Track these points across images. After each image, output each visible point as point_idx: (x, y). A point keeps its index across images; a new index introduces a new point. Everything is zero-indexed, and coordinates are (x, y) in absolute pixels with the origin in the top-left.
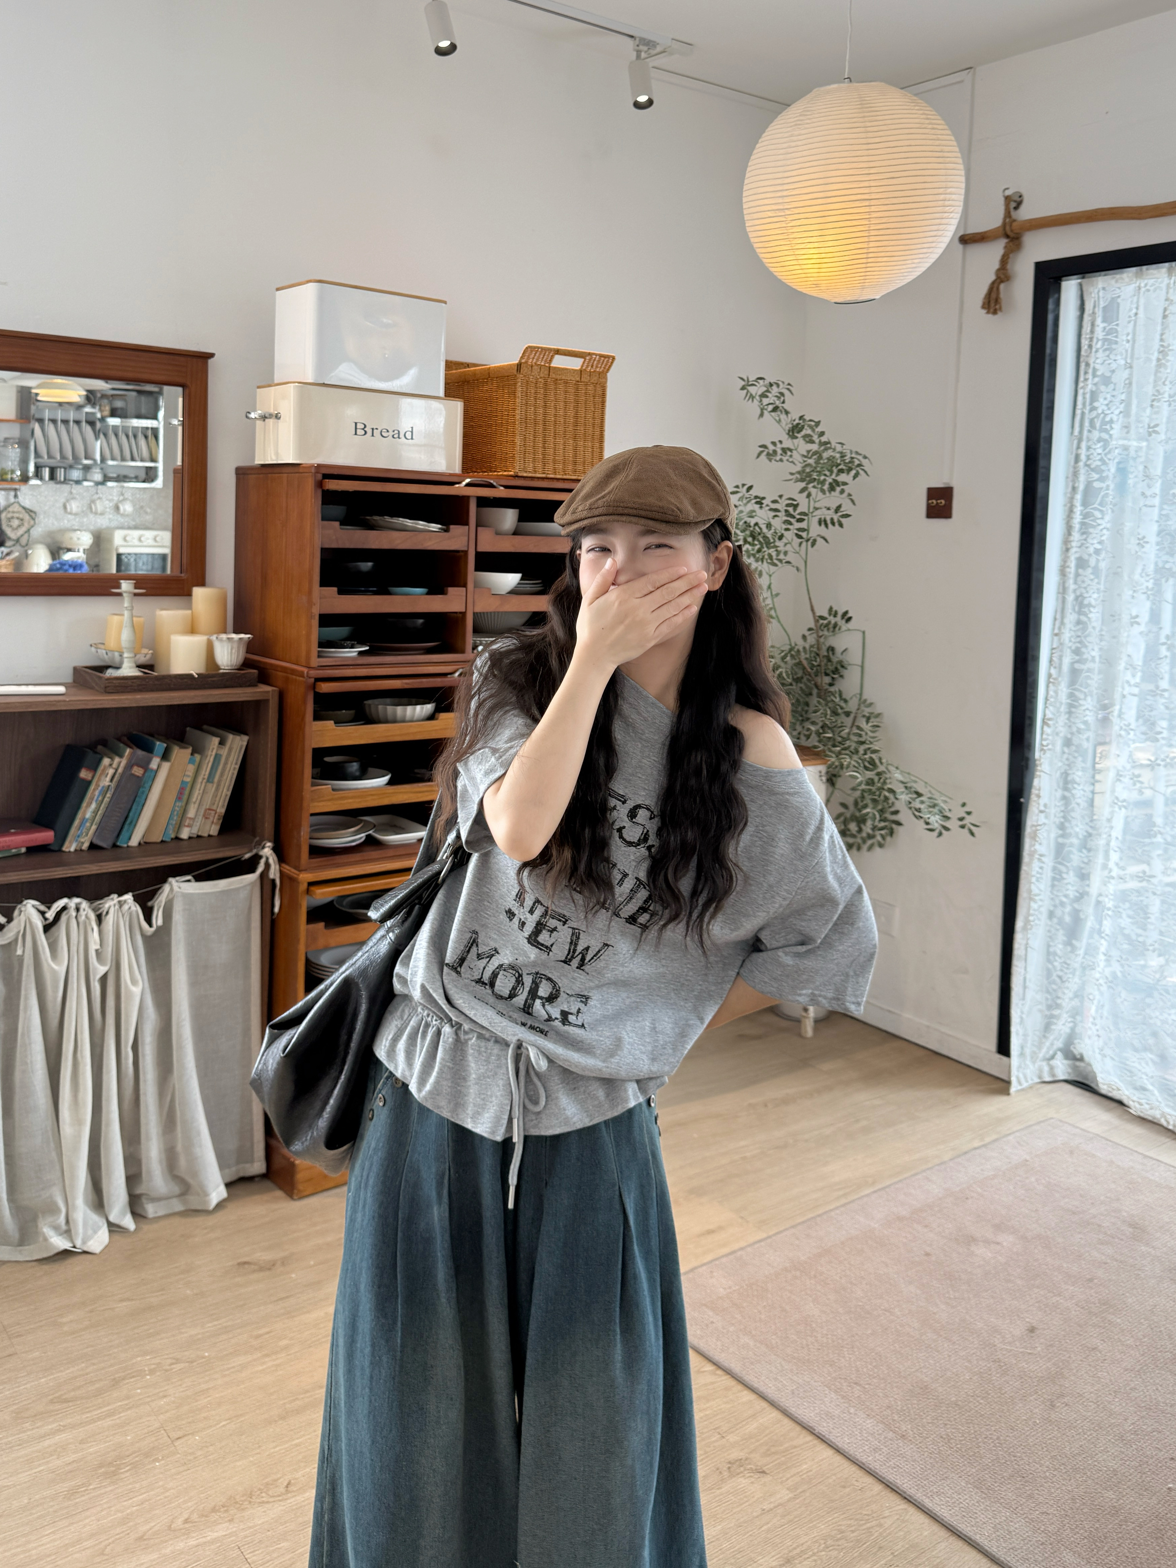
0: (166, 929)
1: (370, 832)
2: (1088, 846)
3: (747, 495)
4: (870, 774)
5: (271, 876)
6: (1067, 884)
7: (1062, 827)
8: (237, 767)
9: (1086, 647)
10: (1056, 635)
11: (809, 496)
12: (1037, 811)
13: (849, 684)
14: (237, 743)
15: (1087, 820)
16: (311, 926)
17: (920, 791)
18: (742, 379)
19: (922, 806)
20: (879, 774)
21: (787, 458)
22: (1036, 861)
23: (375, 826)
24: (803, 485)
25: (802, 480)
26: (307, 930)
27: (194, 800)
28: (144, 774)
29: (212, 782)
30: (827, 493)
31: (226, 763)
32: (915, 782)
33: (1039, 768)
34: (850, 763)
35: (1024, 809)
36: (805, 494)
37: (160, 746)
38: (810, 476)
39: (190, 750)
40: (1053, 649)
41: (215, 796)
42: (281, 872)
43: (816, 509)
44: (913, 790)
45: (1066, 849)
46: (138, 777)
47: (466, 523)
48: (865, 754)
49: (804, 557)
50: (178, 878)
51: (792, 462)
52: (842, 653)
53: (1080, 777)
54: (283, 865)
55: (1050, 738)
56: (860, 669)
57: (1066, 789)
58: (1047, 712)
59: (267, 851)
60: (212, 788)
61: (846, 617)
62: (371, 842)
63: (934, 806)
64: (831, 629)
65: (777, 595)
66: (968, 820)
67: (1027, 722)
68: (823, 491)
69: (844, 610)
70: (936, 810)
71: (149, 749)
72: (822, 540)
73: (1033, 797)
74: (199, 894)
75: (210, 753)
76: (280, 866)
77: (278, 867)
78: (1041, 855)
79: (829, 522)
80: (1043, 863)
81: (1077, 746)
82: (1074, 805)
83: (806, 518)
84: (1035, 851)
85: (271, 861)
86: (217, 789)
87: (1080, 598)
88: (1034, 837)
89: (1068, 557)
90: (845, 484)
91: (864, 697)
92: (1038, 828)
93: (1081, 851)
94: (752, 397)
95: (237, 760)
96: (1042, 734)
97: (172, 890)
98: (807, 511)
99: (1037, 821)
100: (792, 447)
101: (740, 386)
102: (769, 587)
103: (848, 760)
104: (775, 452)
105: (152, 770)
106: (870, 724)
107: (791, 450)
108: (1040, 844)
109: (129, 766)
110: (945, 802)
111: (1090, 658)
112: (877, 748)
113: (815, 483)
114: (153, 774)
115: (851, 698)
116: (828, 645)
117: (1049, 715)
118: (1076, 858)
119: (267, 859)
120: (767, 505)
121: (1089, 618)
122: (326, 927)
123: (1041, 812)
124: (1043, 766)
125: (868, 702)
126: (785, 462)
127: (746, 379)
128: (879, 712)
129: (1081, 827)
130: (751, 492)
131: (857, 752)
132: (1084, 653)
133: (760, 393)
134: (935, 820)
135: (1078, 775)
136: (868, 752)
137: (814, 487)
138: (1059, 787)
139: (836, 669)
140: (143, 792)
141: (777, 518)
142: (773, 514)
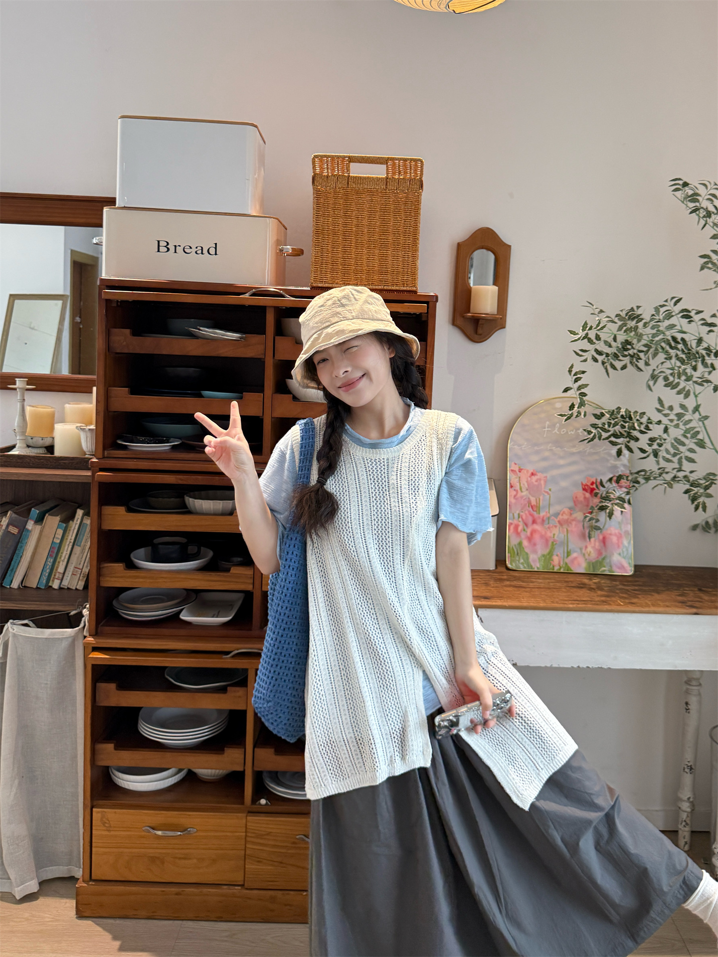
27: (62, 558)
28: (21, 534)
29: (80, 546)
39: (58, 518)
41: (81, 557)
46: (14, 534)
47: (263, 332)
50: (17, 621)
59: (86, 612)
60: (78, 551)
65: (706, 417)
86: (82, 552)
102: (696, 409)
105: (28, 530)
109: (9, 526)
114: (28, 533)
119: (85, 618)
120: (703, 319)
140: (21, 547)
141: (711, 334)
142: (708, 329)
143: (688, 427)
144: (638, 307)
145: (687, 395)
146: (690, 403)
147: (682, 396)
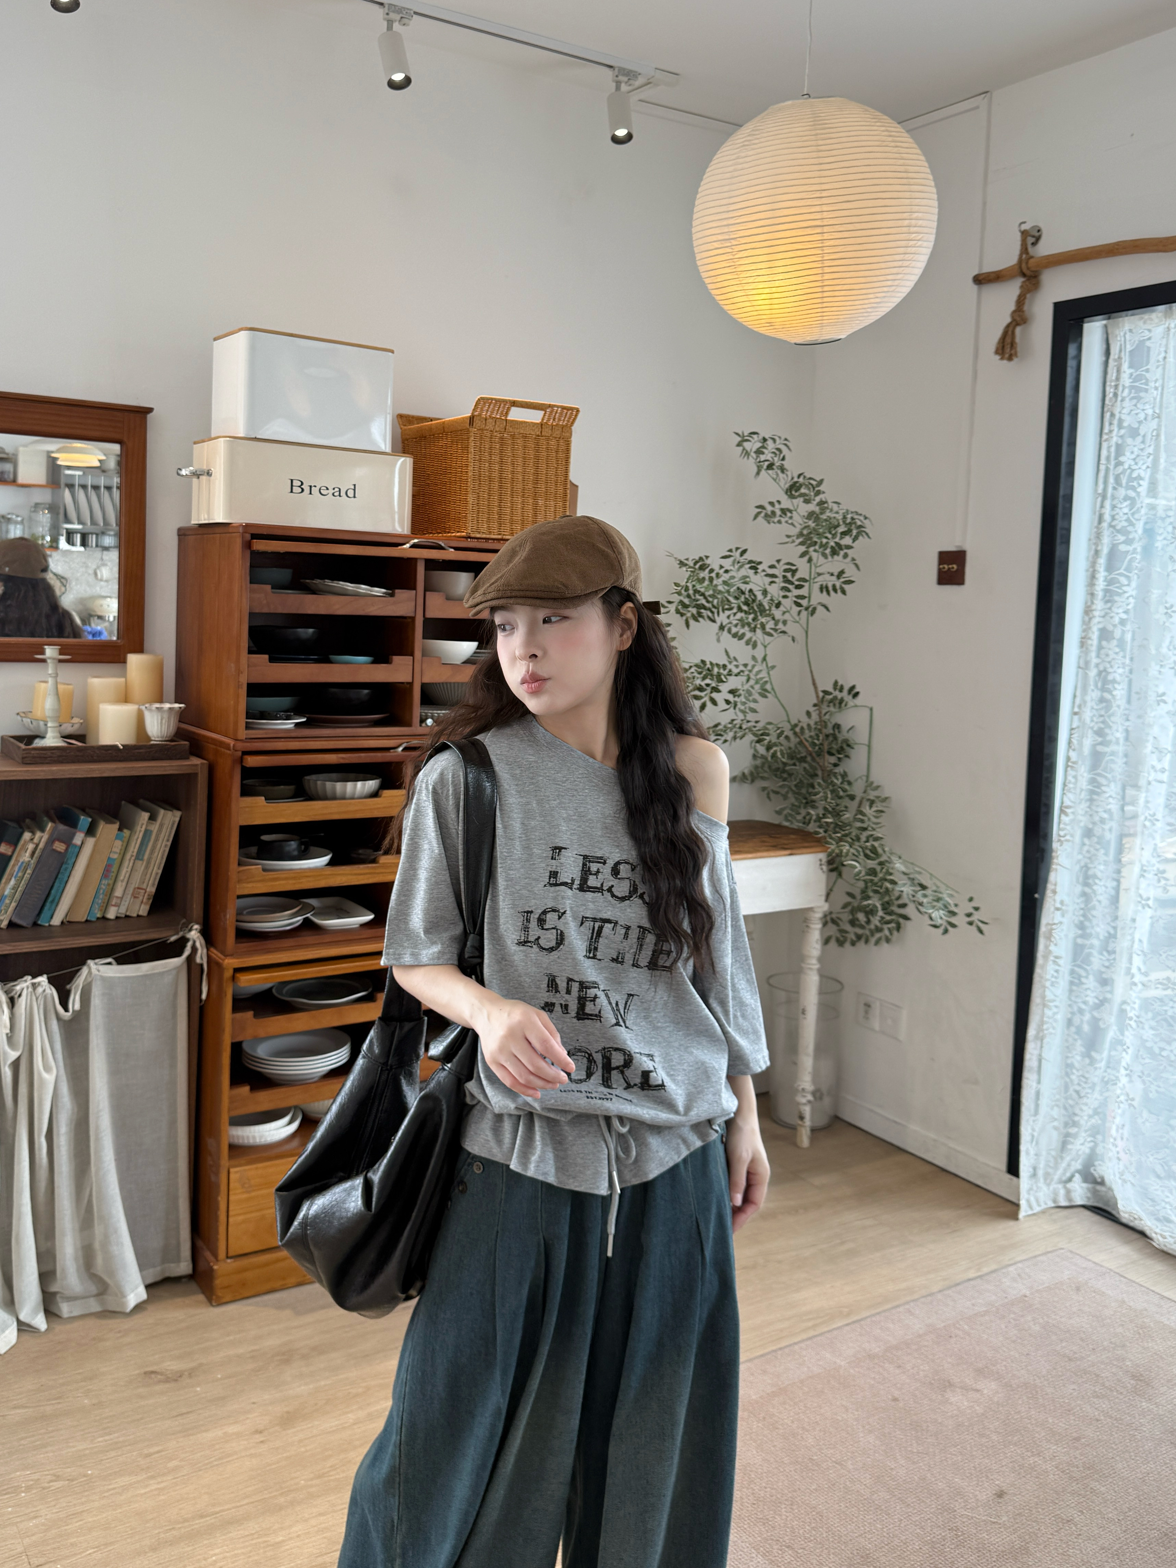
0: (83, 1015)
1: (308, 915)
2: (1110, 949)
3: (742, 559)
4: (871, 864)
5: (198, 960)
6: (1087, 989)
7: (1081, 926)
8: (169, 844)
9: (1110, 727)
10: (1076, 714)
11: (810, 560)
12: (1052, 909)
13: (855, 765)
14: (169, 819)
15: (1109, 919)
16: (239, 1015)
17: (925, 883)
18: (737, 434)
19: (925, 900)
20: (881, 864)
21: (787, 519)
22: (1051, 963)
23: (314, 908)
24: (803, 549)
25: (801, 544)
26: (233, 1020)
27: (122, 878)
28: (67, 850)
29: (142, 860)
30: (829, 557)
31: (157, 840)
32: (920, 873)
33: (1055, 861)
34: (848, 851)
35: (1038, 904)
36: (806, 558)
37: (84, 821)
38: (811, 539)
39: (117, 826)
40: (1072, 729)
41: (145, 874)
42: (209, 957)
43: (819, 574)
44: (916, 882)
45: (1086, 951)
46: (60, 853)
47: (414, 587)
48: (867, 841)
49: (805, 626)
50: (97, 961)
51: (792, 524)
52: (848, 731)
53: (1101, 872)
54: (212, 949)
55: (1068, 827)
56: (866, 748)
57: (1086, 884)
58: (1065, 799)
59: (194, 934)
60: (141, 866)
61: (853, 692)
62: (308, 926)
63: (938, 900)
64: (837, 705)
65: (773, 667)
66: (976, 917)
67: (1043, 809)
68: (825, 556)
69: (851, 685)
70: (939, 905)
71: (72, 823)
72: (823, 608)
73: (1049, 893)
74: (119, 978)
75: (139, 828)
76: (208, 950)
77: (205, 951)
78: (1057, 957)
79: (830, 589)
80: (1059, 965)
81: (1099, 838)
82: (1095, 902)
83: (806, 584)
84: (1050, 952)
85: (198, 945)
86: (147, 867)
87: (1104, 674)
88: (1049, 937)
89: (1090, 628)
90: (849, 547)
91: (871, 779)
92: (1054, 927)
93: (1102, 954)
94: (747, 454)
95: (169, 836)
96: (1059, 823)
97: (90, 972)
98: (808, 578)
99: (1053, 918)
100: (791, 508)
101: (736, 442)
102: (764, 659)
103: (848, 847)
104: (773, 513)
105: (76, 846)
106: (874, 809)
107: (790, 511)
108: (1056, 945)
109: (50, 842)
110: (951, 896)
111: (1114, 740)
112: (880, 835)
113: (817, 547)
114: (77, 850)
115: (856, 780)
116: (833, 723)
117: (1067, 802)
118: (1097, 961)
119: (194, 942)
120: (764, 571)
121: (1113, 696)
122: (255, 1016)
123: (1058, 909)
124: (1060, 859)
125: (875, 785)
126: (784, 523)
127: (740, 433)
128: (887, 796)
129: (1102, 927)
130: (746, 556)
131: (858, 839)
132: (1107, 734)
133: (754, 449)
134: (939, 915)
135: (1102, 869)
136: (871, 839)
137: (815, 551)
138: (1078, 882)
139: (842, 748)
140: (66, 869)
141: (773, 585)
142: (769, 580)
143: (758, 677)
144: (707, 557)
145: (755, 646)
146: (759, 653)
147: (750, 647)
